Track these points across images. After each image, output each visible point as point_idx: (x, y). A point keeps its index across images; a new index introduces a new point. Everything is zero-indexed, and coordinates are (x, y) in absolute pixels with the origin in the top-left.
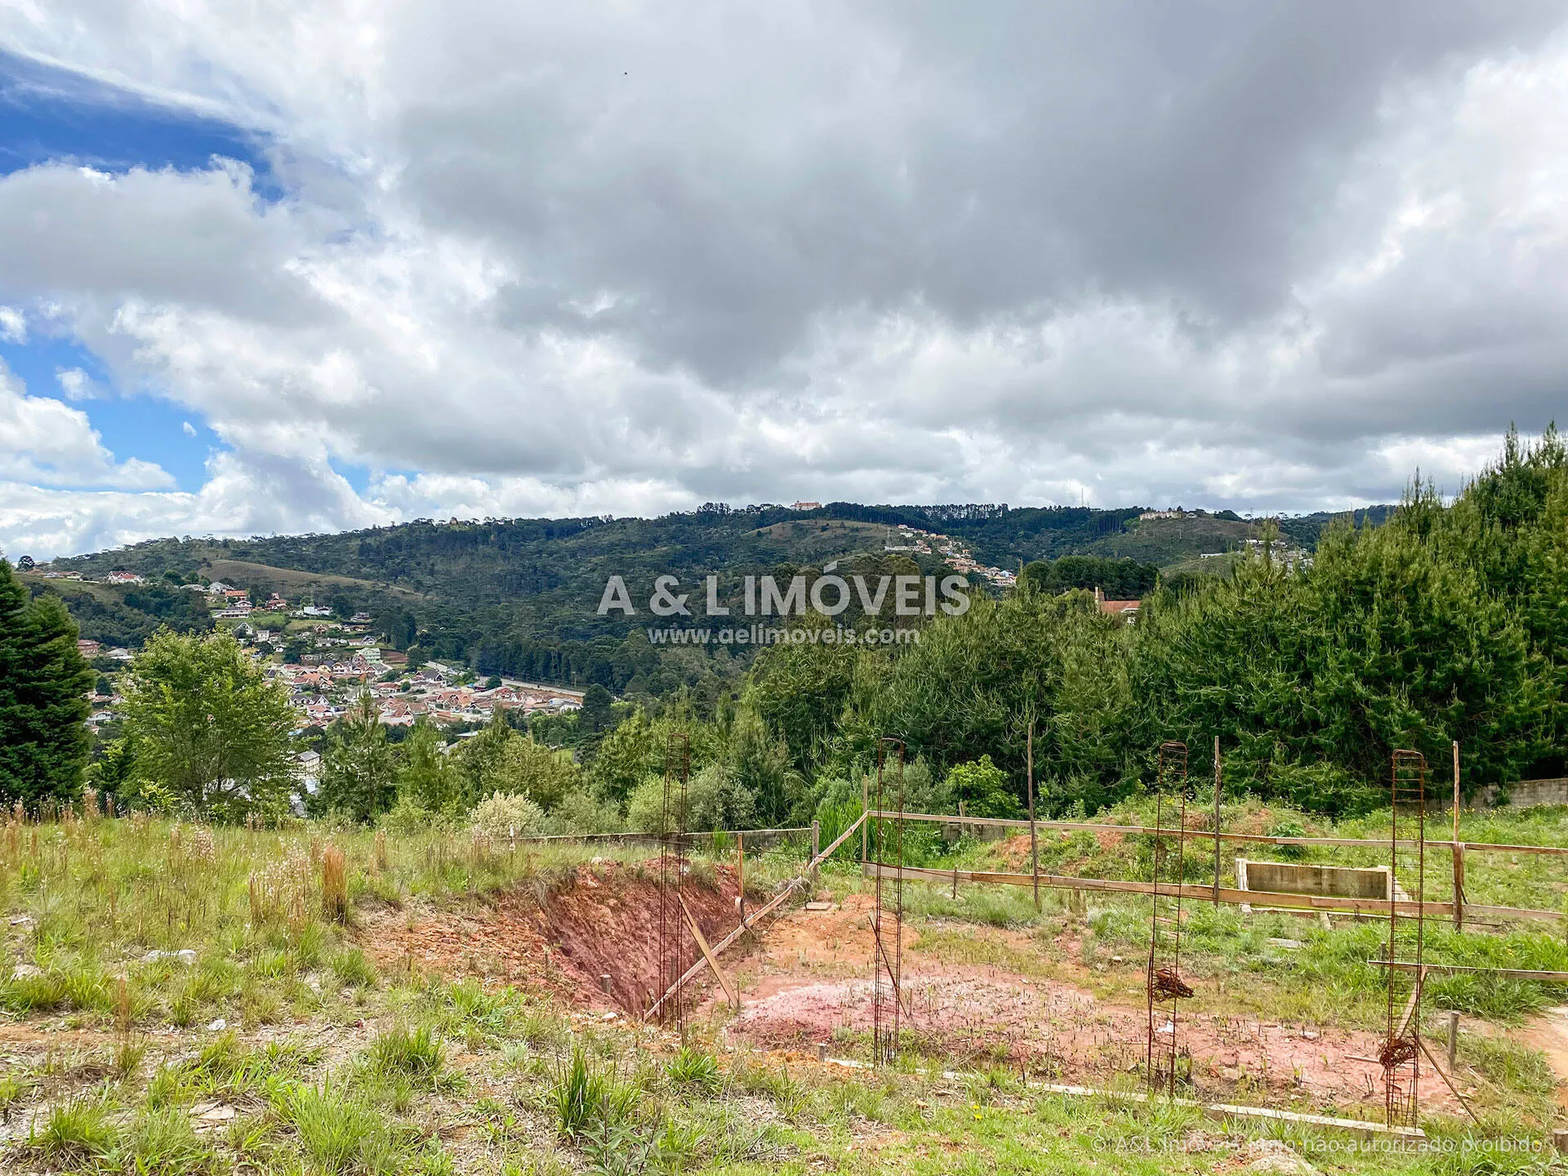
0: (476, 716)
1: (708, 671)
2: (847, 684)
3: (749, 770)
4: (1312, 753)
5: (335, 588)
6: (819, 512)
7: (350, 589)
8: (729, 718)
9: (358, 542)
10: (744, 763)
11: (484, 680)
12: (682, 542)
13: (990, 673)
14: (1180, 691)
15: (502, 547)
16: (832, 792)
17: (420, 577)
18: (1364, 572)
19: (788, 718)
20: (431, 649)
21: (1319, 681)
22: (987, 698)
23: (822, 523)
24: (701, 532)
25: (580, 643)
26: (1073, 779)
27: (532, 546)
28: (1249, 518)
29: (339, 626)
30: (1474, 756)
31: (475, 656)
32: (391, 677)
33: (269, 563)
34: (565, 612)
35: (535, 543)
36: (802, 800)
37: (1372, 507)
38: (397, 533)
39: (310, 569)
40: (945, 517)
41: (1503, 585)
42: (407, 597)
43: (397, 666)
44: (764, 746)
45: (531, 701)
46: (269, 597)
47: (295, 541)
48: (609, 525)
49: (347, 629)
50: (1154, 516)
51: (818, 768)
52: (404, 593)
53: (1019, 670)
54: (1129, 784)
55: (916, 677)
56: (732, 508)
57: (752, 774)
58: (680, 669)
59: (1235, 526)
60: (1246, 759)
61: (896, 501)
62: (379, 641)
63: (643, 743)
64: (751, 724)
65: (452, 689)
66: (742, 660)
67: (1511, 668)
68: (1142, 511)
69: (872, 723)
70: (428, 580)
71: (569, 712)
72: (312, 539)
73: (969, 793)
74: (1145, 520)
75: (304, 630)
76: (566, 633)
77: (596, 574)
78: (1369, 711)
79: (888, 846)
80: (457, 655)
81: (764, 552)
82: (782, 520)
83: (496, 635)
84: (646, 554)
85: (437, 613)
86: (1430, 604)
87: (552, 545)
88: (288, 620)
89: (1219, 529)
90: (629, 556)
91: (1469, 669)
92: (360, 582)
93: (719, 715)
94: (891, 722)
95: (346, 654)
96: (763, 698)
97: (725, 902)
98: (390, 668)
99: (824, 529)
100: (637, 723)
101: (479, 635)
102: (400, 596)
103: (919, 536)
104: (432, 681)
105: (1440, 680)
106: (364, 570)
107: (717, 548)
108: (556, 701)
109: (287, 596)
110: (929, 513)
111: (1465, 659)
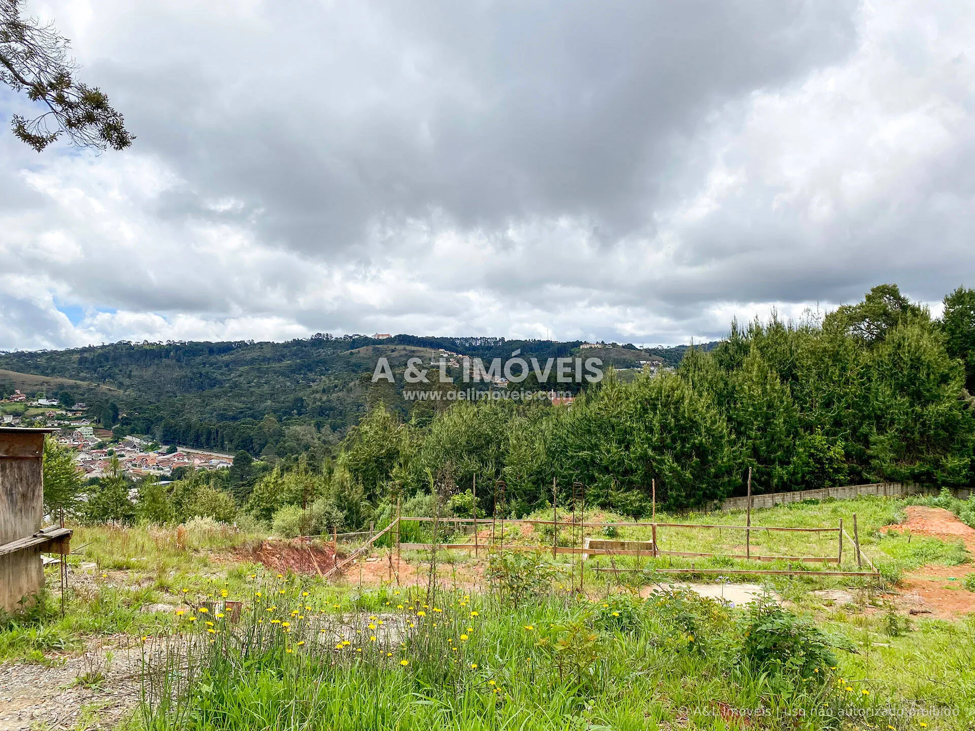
0: (159, 472)
1: (316, 441)
2: (398, 452)
3: (341, 501)
4: (630, 486)
5: (61, 386)
6: (390, 340)
7: (72, 387)
8: (331, 472)
9: (77, 356)
10: (339, 497)
11: (165, 448)
12: (301, 358)
13: (473, 445)
14: (570, 454)
15: (178, 361)
16: (388, 511)
17: (121, 380)
18: (654, 394)
19: (364, 472)
20: (129, 427)
21: (632, 449)
22: (470, 460)
23: (393, 347)
24: (314, 352)
25: (231, 423)
26: (513, 501)
27: (199, 359)
28: (642, 348)
29: (64, 413)
30: (704, 486)
31: (158, 431)
32: (101, 446)
33: (12, 369)
34: (221, 403)
35: (201, 357)
36: (370, 517)
37: (711, 343)
38: (106, 350)
39: (43, 373)
40: (467, 345)
41: (725, 400)
42: (112, 393)
43: (105, 439)
44: (350, 488)
45: (197, 462)
46: (13, 392)
47: (31, 355)
48: (252, 346)
49: (70, 414)
50: (588, 346)
51: (380, 499)
52: (110, 390)
53: (488, 443)
54: (542, 503)
55: (433, 449)
56: (334, 337)
57: (342, 503)
58: (298, 440)
59: (634, 353)
60: (600, 489)
61: (437, 335)
62: (93, 422)
63: (278, 488)
64: (343, 475)
65: (143, 454)
66: (339, 434)
67: (720, 442)
68: (581, 343)
69: (409, 474)
70: (127, 382)
71: (223, 469)
72: (45, 353)
73: (460, 510)
74: (583, 349)
75: (38, 415)
76: (222, 417)
77: (242, 378)
78: (654, 464)
79: (415, 539)
80: (146, 431)
81: (355, 365)
82: (367, 345)
83: (173, 418)
84: (276, 365)
85: (133, 404)
86: (684, 411)
87: (213, 359)
88: (27, 408)
89: (624, 354)
90: (265, 366)
91: (701, 443)
92: (79, 382)
93: (324, 470)
94: (420, 473)
95: (69, 431)
96: (350, 461)
97: (328, 558)
98: (101, 440)
99: (393, 351)
100: (275, 476)
101: (162, 418)
102: (107, 392)
103: (451, 356)
104: (130, 449)
105: (688, 448)
106: (82, 374)
107: (324, 362)
108: (214, 462)
109: (25, 391)
110: (458, 342)
111: (699, 438)
